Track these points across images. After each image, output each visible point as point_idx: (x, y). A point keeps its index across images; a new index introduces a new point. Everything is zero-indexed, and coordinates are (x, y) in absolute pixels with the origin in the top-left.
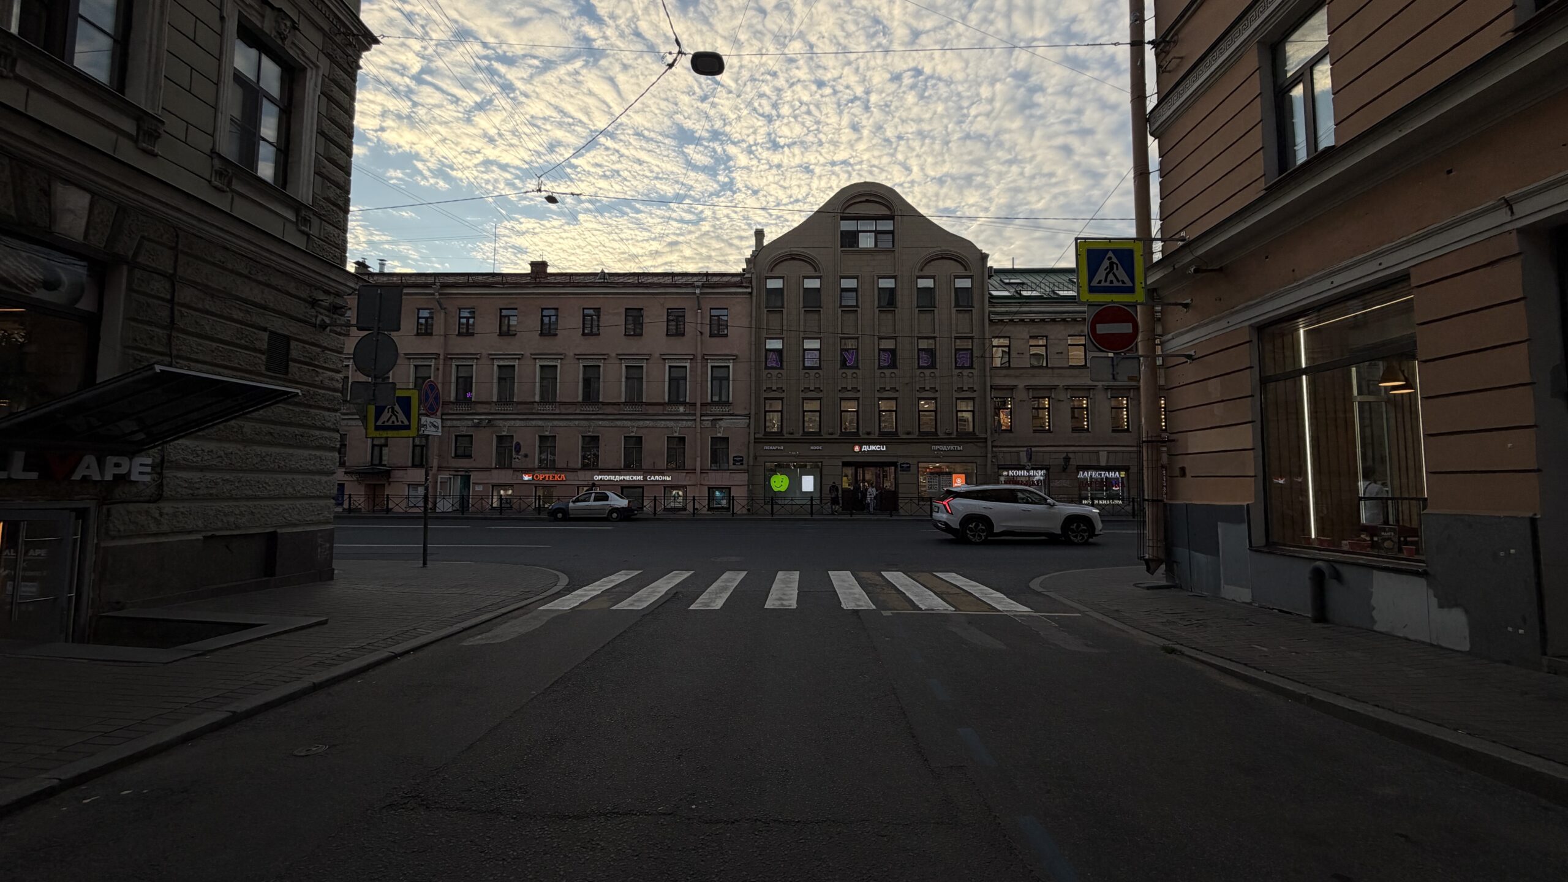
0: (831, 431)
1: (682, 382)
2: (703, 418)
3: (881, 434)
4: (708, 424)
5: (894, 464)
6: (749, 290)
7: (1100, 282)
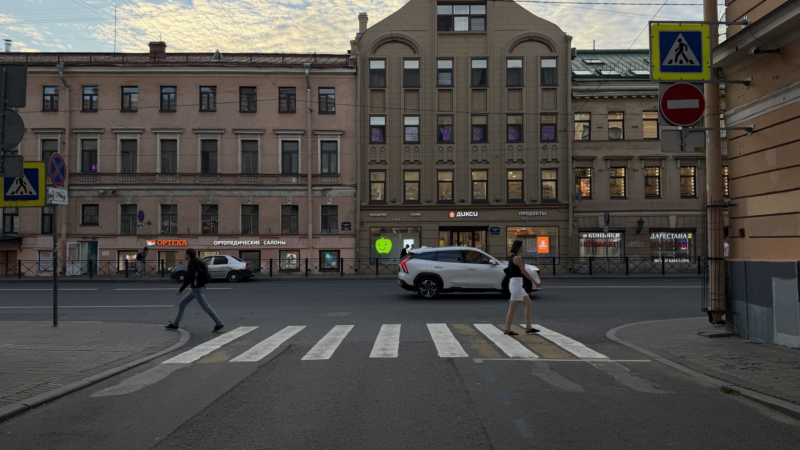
0: (429, 199)
1: (294, 155)
2: (314, 188)
3: (474, 201)
4: (318, 193)
5: (485, 228)
6: (354, 71)
7: (671, 62)
